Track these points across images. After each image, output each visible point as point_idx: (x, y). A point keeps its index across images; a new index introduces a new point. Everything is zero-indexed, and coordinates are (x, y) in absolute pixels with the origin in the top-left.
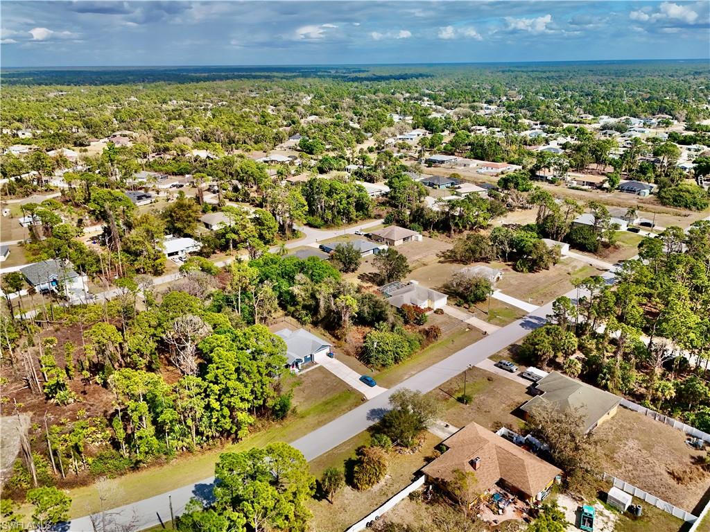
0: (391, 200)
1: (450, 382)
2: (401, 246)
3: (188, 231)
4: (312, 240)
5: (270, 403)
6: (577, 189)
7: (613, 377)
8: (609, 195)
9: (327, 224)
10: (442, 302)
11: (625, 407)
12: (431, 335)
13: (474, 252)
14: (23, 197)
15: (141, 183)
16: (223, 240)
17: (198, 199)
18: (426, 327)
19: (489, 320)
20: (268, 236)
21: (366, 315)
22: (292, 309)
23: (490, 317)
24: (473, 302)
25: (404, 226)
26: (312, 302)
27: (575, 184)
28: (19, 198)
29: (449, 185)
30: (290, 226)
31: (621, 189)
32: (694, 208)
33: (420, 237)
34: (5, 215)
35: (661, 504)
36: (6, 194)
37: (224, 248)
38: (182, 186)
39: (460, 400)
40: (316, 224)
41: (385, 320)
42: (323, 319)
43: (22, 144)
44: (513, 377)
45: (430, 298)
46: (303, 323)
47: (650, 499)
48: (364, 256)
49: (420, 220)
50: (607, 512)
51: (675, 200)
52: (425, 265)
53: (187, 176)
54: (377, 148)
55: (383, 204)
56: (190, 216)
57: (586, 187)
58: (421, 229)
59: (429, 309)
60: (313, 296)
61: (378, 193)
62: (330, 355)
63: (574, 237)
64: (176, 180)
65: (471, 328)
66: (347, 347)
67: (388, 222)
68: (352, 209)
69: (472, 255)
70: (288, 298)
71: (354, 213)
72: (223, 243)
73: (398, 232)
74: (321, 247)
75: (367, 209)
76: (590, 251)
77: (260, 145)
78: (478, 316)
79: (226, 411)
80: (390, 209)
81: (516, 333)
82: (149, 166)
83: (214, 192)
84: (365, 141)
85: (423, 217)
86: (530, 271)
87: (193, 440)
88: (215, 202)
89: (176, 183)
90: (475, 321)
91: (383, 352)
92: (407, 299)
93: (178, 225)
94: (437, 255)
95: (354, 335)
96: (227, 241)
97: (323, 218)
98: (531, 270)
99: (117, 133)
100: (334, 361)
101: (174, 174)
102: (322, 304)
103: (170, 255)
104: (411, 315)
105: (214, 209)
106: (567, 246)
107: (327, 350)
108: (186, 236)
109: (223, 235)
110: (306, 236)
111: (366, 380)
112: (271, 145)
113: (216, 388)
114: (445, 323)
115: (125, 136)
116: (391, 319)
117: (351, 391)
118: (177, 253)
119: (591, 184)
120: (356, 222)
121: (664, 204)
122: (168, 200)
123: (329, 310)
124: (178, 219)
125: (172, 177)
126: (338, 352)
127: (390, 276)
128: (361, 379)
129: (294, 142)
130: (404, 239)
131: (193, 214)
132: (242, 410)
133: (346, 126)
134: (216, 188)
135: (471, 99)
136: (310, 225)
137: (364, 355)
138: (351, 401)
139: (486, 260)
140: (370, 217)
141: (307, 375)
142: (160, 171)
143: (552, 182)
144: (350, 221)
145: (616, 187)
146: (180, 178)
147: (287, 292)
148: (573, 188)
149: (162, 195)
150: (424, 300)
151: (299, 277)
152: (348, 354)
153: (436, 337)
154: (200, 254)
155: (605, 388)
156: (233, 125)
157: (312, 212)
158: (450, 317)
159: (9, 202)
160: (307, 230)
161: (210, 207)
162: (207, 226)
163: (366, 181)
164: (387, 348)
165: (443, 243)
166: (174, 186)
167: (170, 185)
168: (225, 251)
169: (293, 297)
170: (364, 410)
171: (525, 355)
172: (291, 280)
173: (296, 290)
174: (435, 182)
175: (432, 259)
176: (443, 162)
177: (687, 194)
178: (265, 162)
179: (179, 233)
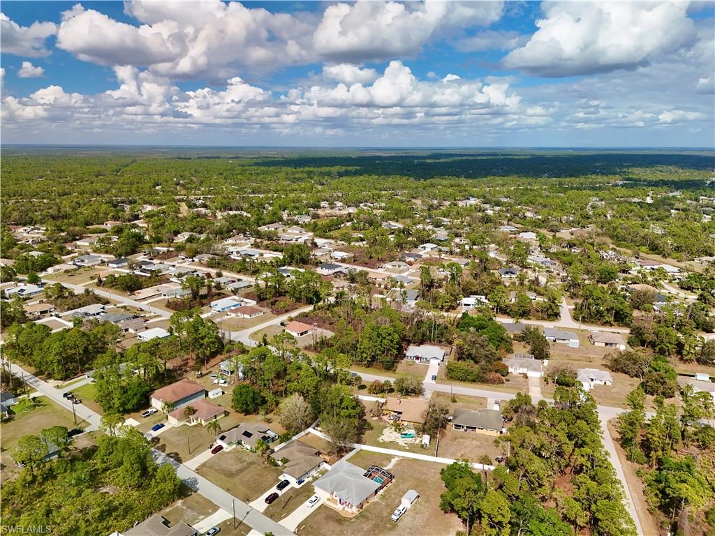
10: (535, 375)
18: (503, 378)
33: (623, 347)
45: (528, 368)
62: (439, 364)
65: (528, 390)
100: (437, 367)
114: (518, 382)
117: (423, 376)
128: (433, 376)
130: (606, 344)
141: (419, 364)
153: (500, 382)
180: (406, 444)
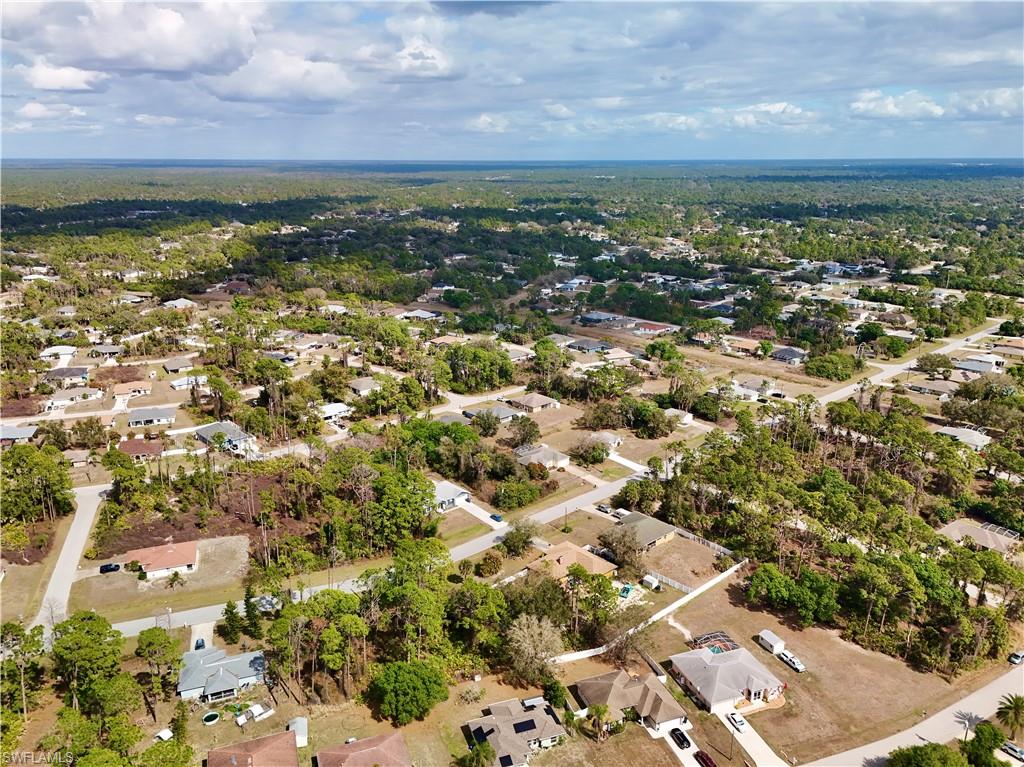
0: (536, 366)
1: (559, 519)
2: (539, 413)
3: (338, 397)
4: (455, 406)
5: (423, 526)
6: (730, 356)
7: (676, 514)
8: (760, 363)
9: (471, 390)
10: (565, 462)
11: (682, 536)
12: (552, 487)
13: (601, 420)
14: (160, 357)
15: (279, 343)
16: (373, 406)
17: (342, 363)
18: (548, 481)
19: (602, 478)
20: (414, 403)
21: (498, 470)
22: (437, 466)
23: (604, 475)
24: (591, 463)
25: (545, 394)
26: (454, 461)
27: (729, 350)
28: (155, 358)
29: (600, 350)
30: (436, 392)
31: (774, 357)
32: (834, 378)
33: (558, 405)
34: (152, 377)
35: (677, 585)
36: (142, 354)
37: (373, 413)
38: (321, 347)
39: (564, 531)
40: (460, 390)
41: (514, 474)
42: (464, 474)
43: (129, 290)
44: (608, 517)
45: (555, 458)
46: (446, 477)
47: (671, 582)
48: (503, 422)
49: (561, 389)
50: (642, 590)
51: (819, 371)
52: (558, 431)
53: (324, 335)
54: (531, 302)
55: (528, 370)
56: (340, 383)
57: (740, 354)
58: (560, 396)
59: (554, 467)
60: (456, 456)
61: (524, 358)
62: (468, 500)
63: (698, 407)
64: (315, 339)
65: (585, 482)
66: (481, 494)
67: (530, 389)
68: (496, 376)
69: (600, 423)
70: (434, 457)
71: (497, 380)
72: (372, 408)
73: (537, 399)
74: (464, 413)
75: (510, 376)
76: (711, 420)
77: (400, 297)
78: (594, 474)
79: (394, 529)
80: (534, 376)
81: (616, 488)
82: (283, 322)
83: (356, 354)
84: (519, 291)
85: (562, 386)
86: (650, 438)
87: (369, 550)
88: (359, 365)
89: (315, 343)
90: (590, 478)
91: (509, 497)
92: (534, 459)
93: (330, 391)
94: (571, 423)
95: (489, 487)
96: (377, 407)
97: (466, 384)
98: (651, 436)
99: (234, 277)
100: (471, 504)
101: (310, 332)
102: (462, 461)
103: (326, 418)
104: (536, 472)
105: (359, 374)
106: (690, 416)
107: (466, 496)
108: (338, 401)
109: (374, 401)
110: (450, 402)
111: (494, 517)
112: (412, 297)
113: (388, 512)
114: (564, 478)
115: (242, 280)
116: (519, 473)
117: (482, 524)
118: (330, 417)
119: (747, 351)
120: (499, 388)
121: (808, 374)
122: (310, 362)
123: (468, 467)
124: (329, 386)
125: (310, 336)
126: (474, 499)
127: (523, 441)
128: (491, 517)
129: (437, 291)
130: (543, 406)
131: (343, 381)
132: (404, 527)
133: (500, 271)
134: (357, 350)
135: (655, 231)
136: (454, 391)
137: (495, 502)
138: (483, 530)
139: (614, 427)
140: (513, 384)
141: (449, 513)
142: (294, 328)
143: (707, 348)
144: (493, 387)
145: (770, 354)
146: (316, 336)
147: (434, 452)
148: (726, 355)
149: (303, 356)
150: (549, 460)
151: (444, 439)
152: (483, 500)
153: (554, 488)
154: (351, 419)
155: (672, 523)
156: (367, 269)
157: (455, 379)
158: (569, 474)
159: (149, 362)
160: (451, 396)
161: (355, 371)
162: (355, 391)
163: (513, 342)
164: (512, 494)
165: (578, 411)
166: (313, 346)
167: (308, 346)
168: (374, 415)
169: (438, 455)
170: (492, 536)
171: (620, 502)
172: (437, 442)
173: (441, 449)
174: (585, 347)
175: (566, 426)
176: (599, 321)
177: (830, 366)
178: (406, 318)
179: (330, 398)
180: (641, 600)
